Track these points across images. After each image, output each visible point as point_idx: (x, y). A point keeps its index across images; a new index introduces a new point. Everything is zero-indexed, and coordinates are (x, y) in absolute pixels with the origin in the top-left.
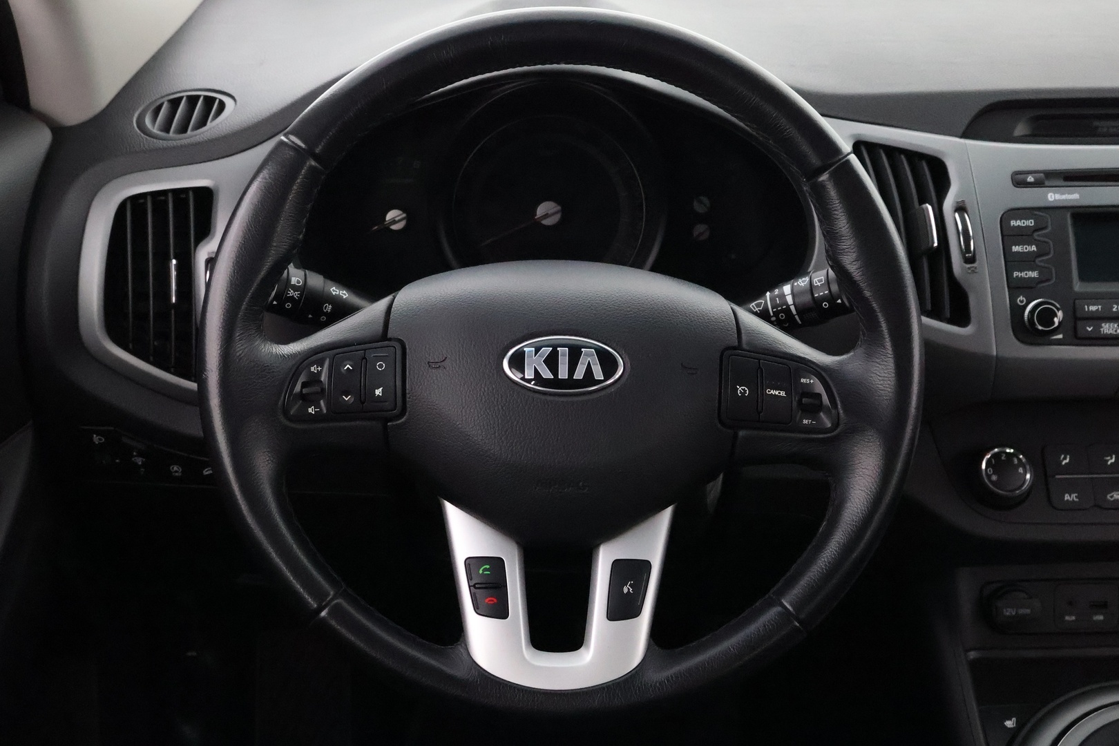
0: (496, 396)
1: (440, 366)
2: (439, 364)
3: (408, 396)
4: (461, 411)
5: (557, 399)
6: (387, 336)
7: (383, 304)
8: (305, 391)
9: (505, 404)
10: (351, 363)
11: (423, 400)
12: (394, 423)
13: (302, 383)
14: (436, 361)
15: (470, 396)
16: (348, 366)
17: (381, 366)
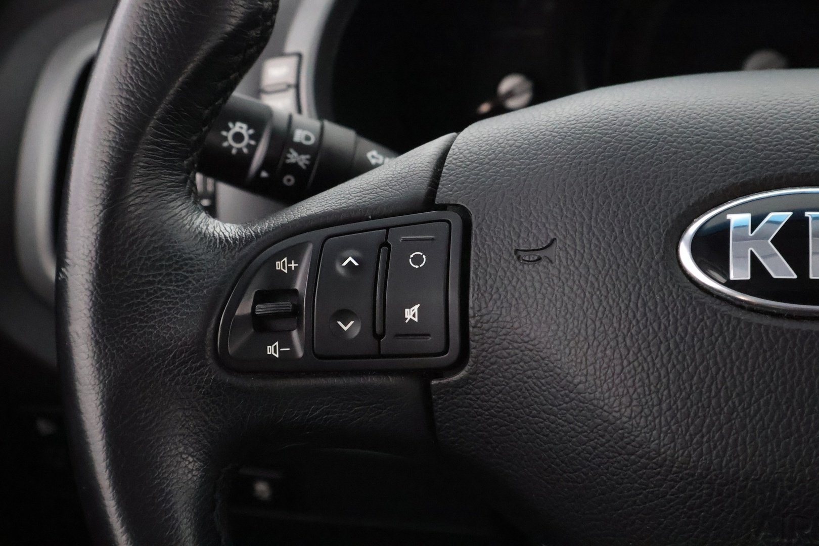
0: (663, 321)
1: (539, 259)
2: (538, 254)
3: (472, 322)
4: (585, 354)
5: (786, 324)
6: (434, 200)
7: (428, 151)
8: (261, 309)
9: (682, 339)
10: (357, 254)
11: (504, 331)
12: (444, 381)
13: (257, 293)
14: (533, 247)
15: (605, 321)
16: (350, 259)
17: (417, 260)
